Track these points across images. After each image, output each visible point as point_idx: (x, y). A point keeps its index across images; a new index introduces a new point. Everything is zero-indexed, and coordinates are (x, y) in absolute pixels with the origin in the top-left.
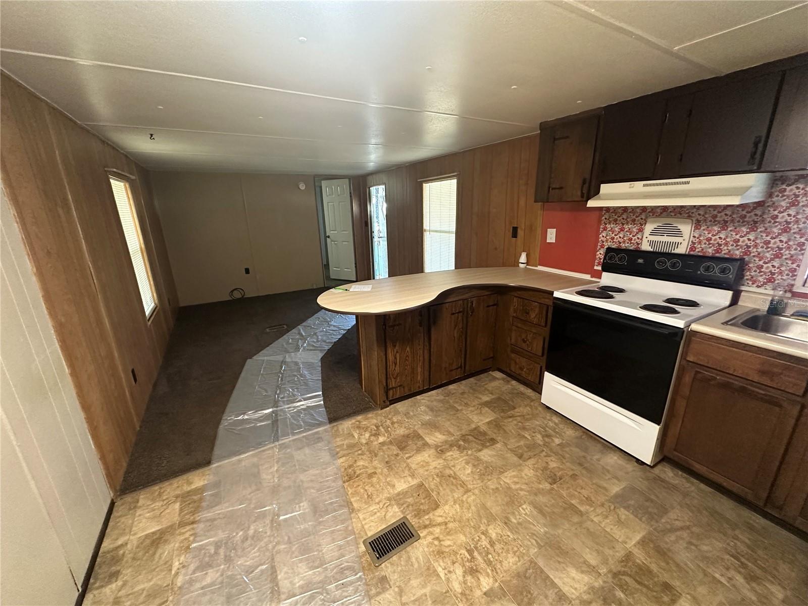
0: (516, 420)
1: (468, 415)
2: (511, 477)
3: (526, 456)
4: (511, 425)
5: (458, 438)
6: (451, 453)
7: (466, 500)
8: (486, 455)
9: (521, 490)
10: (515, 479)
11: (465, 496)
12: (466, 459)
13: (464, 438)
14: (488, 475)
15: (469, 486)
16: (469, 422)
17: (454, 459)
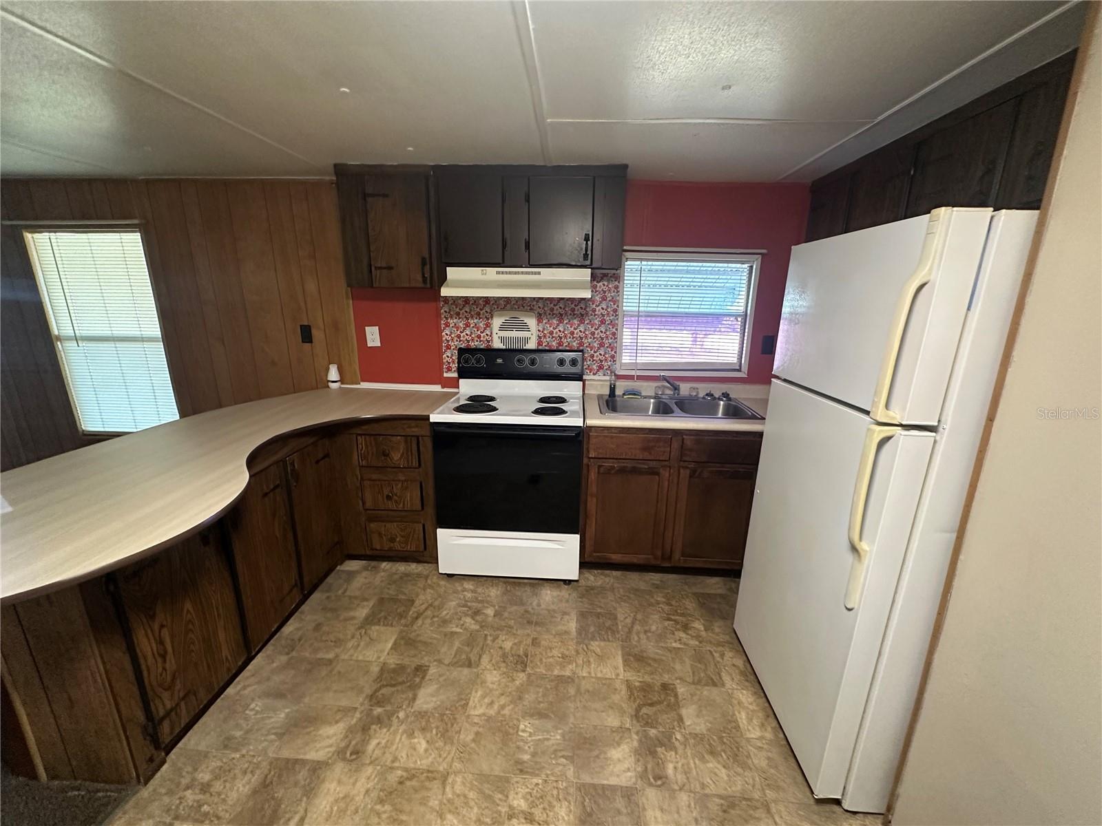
0: (426, 617)
1: (354, 658)
2: (479, 701)
3: (473, 658)
4: (426, 630)
5: (367, 706)
6: (374, 742)
7: (454, 793)
8: (427, 698)
9: (503, 707)
10: (487, 700)
11: (448, 789)
12: (405, 732)
13: (375, 699)
14: (452, 725)
15: (441, 768)
16: (364, 667)
17: (386, 747)
